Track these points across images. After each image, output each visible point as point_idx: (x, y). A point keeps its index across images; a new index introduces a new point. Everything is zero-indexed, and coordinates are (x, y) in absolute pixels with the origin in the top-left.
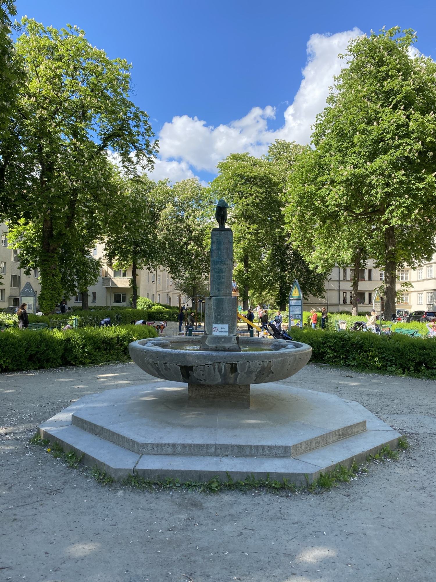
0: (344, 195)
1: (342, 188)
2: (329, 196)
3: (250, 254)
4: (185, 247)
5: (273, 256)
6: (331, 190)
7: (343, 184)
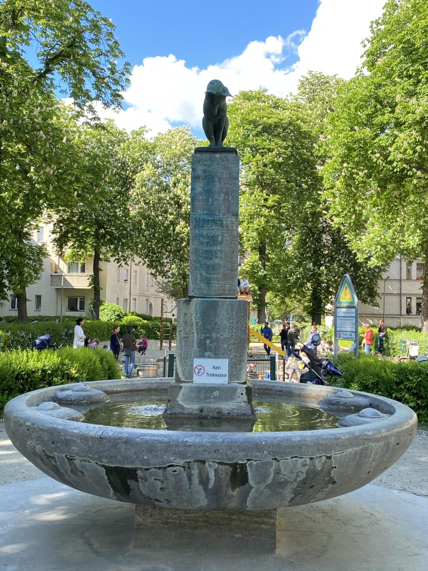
0: (417, 143)
1: (414, 132)
2: (394, 146)
3: (267, 241)
4: (171, 229)
5: (303, 243)
6: (396, 137)
7: (416, 127)
